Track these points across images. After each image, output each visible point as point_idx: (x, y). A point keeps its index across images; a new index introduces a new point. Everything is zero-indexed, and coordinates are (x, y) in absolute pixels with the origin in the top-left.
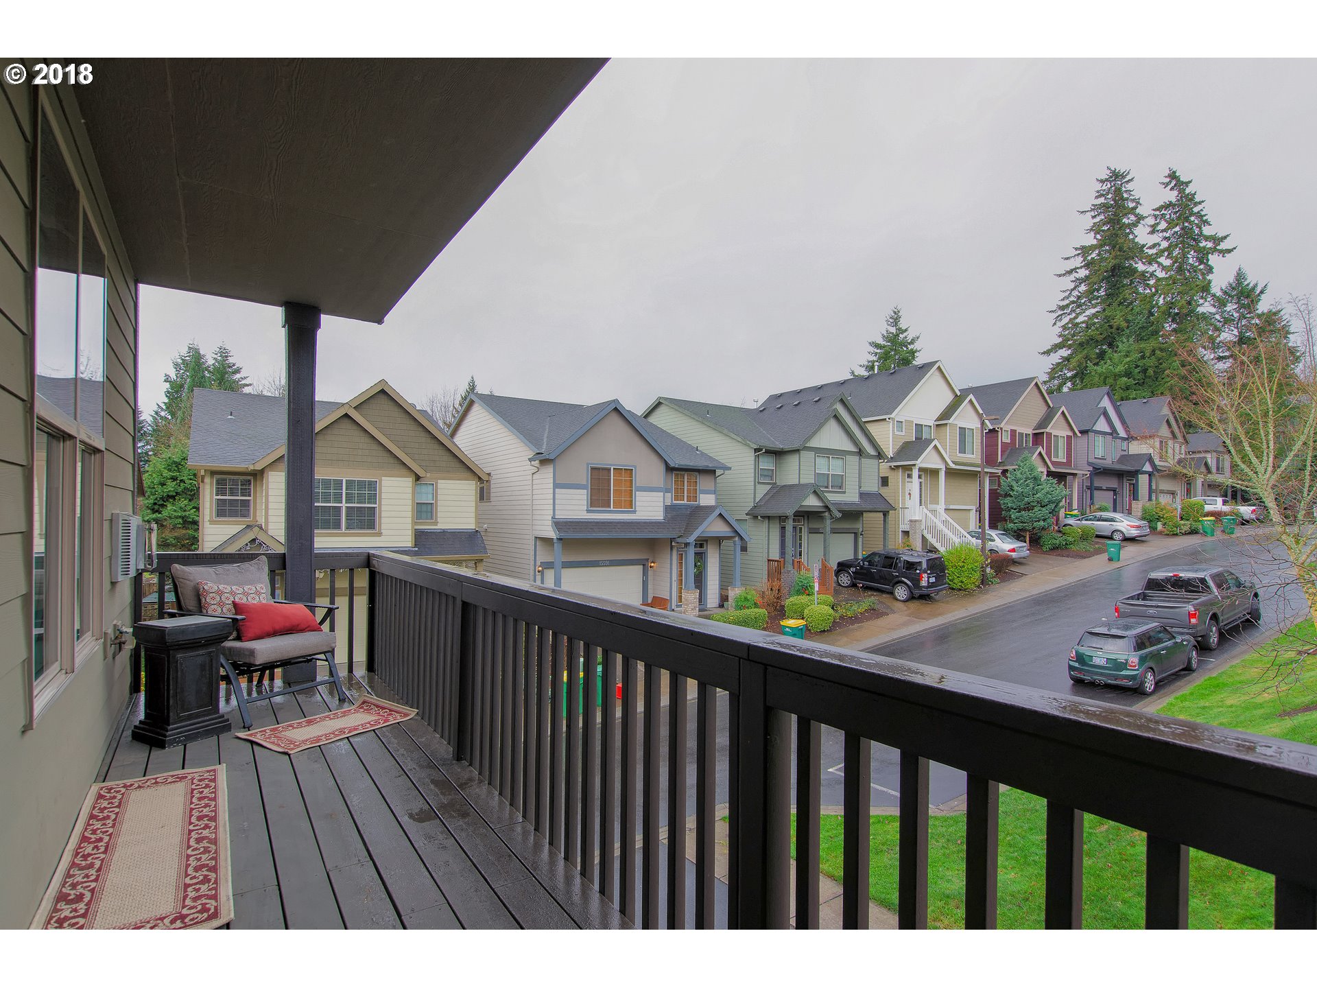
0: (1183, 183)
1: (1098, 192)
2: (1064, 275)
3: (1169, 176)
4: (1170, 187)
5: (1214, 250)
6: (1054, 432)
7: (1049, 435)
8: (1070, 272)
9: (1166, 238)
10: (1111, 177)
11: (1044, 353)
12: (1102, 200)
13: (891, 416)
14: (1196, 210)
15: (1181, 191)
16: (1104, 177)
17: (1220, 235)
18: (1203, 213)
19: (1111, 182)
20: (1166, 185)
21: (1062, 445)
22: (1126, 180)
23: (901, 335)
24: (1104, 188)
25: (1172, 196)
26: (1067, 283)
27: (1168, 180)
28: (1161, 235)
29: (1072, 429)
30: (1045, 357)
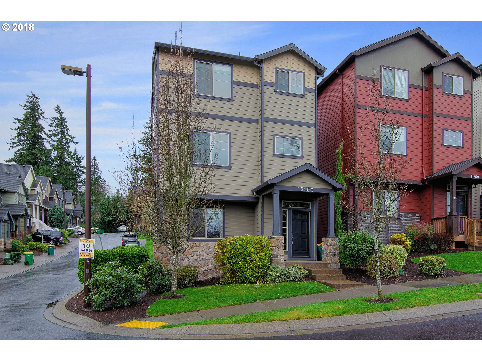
0: (62, 112)
1: (27, 100)
3: (57, 107)
4: (57, 111)
5: (72, 141)
9: (56, 130)
10: (33, 96)
12: (28, 104)
14: (65, 124)
15: (61, 115)
16: (31, 95)
18: (68, 126)
20: (56, 110)
22: (39, 100)
24: (30, 99)
25: (58, 116)
27: (57, 109)
28: (54, 128)
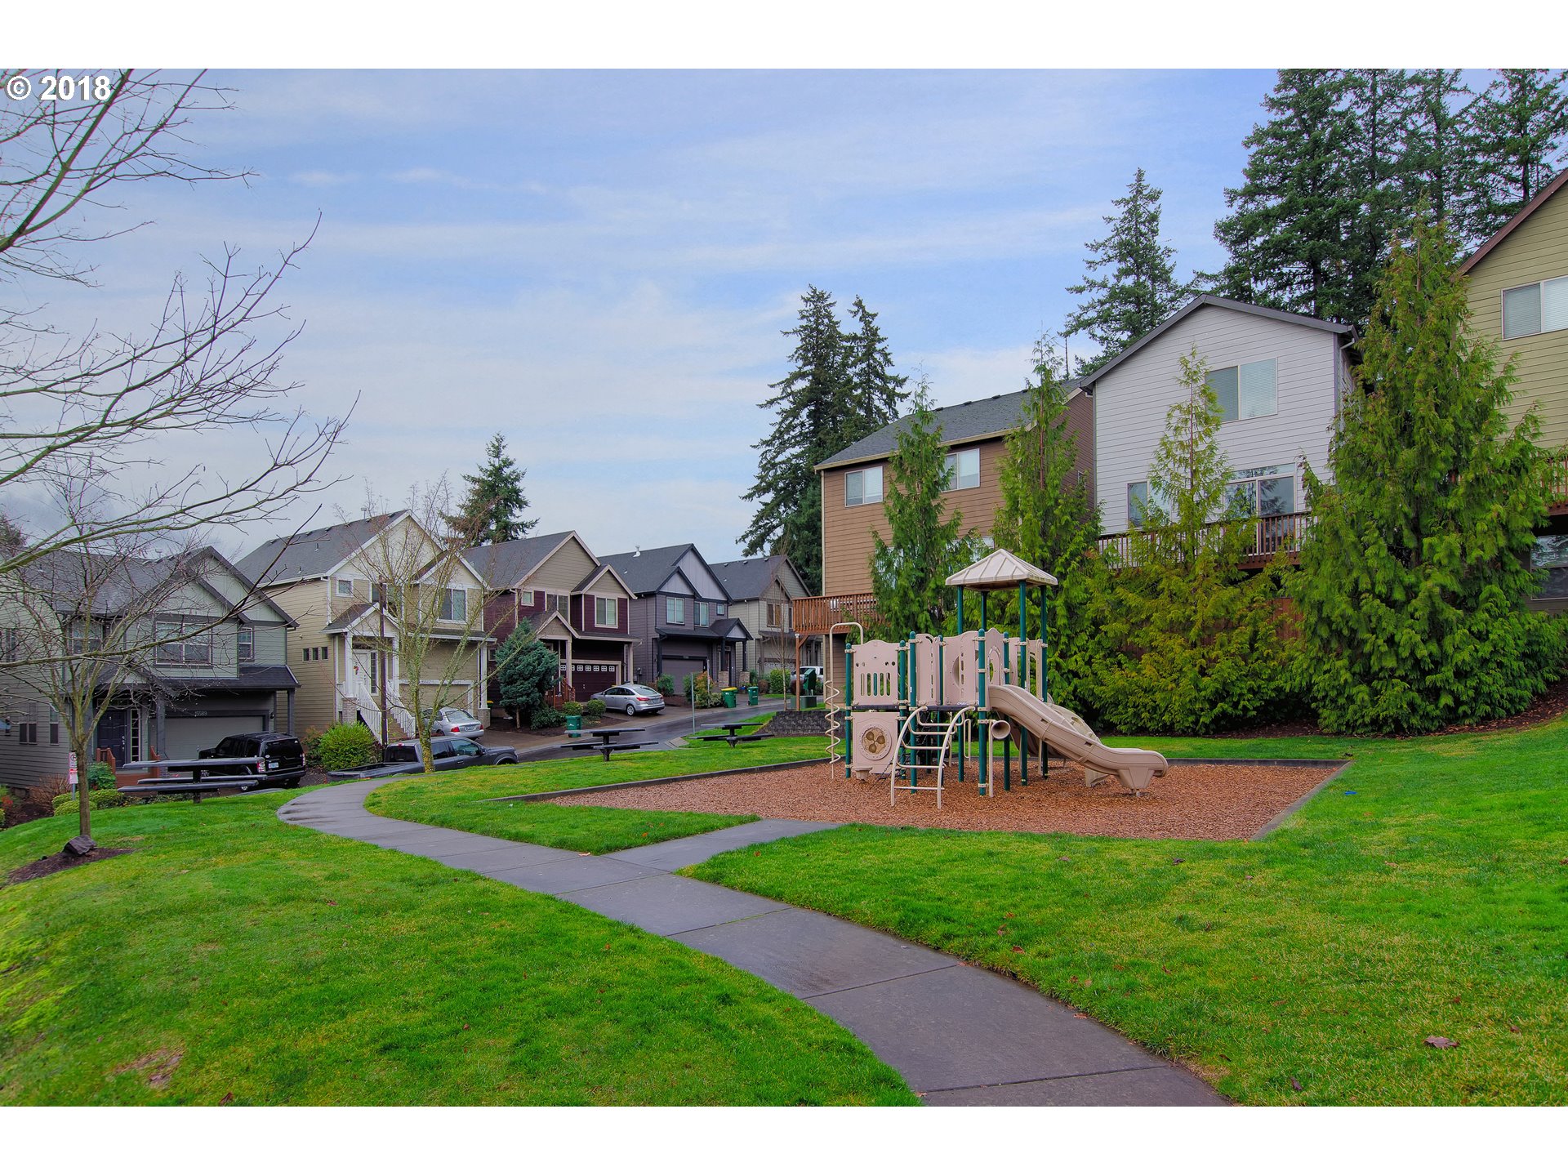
0: (869, 315)
1: (801, 312)
2: (766, 405)
3: (856, 304)
4: (858, 317)
6: (597, 594)
7: (590, 598)
8: (771, 402)
10: (814, 297)
11: (745, 497)
12: (804, 323)
13: (328, 574)
14: (878, 346)
15: (867, 324)
16: (808, 296)
17: (901, 377)
18: (887, 351)
19: (813, 302)
20: (856, 314)
21: (612, 610)
22: (828, 303)
23: (505, 469)
24: (808, 308)
25: (859, 328)
26: (773, 416)
27: (856, 309)
29: (626, 593)
30: (747, 502)
